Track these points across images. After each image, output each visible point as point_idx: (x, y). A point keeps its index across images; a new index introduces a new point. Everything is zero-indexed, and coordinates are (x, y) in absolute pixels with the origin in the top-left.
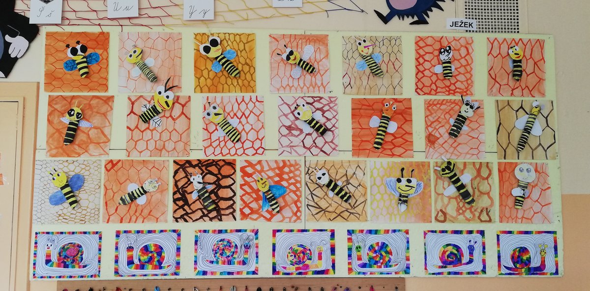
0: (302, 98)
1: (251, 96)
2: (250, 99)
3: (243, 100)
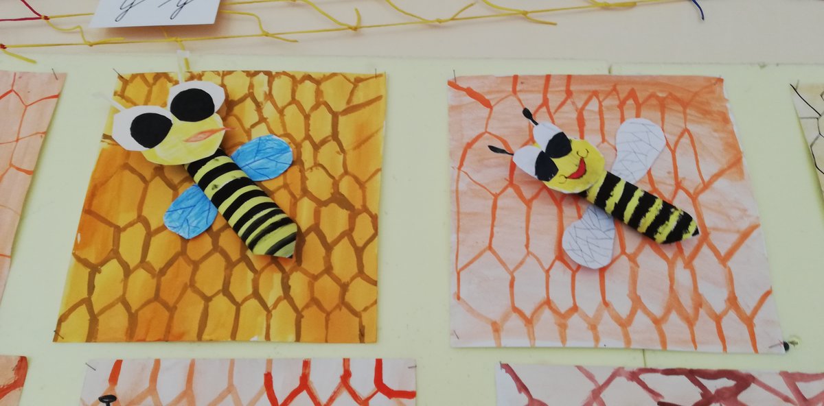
0: (634, 376)
1: (349, 360)
2: (341, 377)
3: (304, 384)
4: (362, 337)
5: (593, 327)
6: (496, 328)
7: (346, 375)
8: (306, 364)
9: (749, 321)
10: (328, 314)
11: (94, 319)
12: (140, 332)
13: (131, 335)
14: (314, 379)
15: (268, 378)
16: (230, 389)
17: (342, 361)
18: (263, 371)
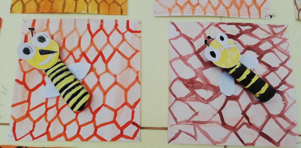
0: (217, 25)
1: (117, 20)
2: (115, 26)
3: (101, 28)
4: (122, 13)
5: (204, 10)
6: (170, 10)
7: (116, 25)
8: (102, 21)
9: (259, 8)
10: (109, 5)
11: (24, 6)
12: (41, 10)
13: (38, 11)
14: (105, 26)
15: (89, 26)
16: (75, 29)
17: (115, 21)
18: (87, 23)
